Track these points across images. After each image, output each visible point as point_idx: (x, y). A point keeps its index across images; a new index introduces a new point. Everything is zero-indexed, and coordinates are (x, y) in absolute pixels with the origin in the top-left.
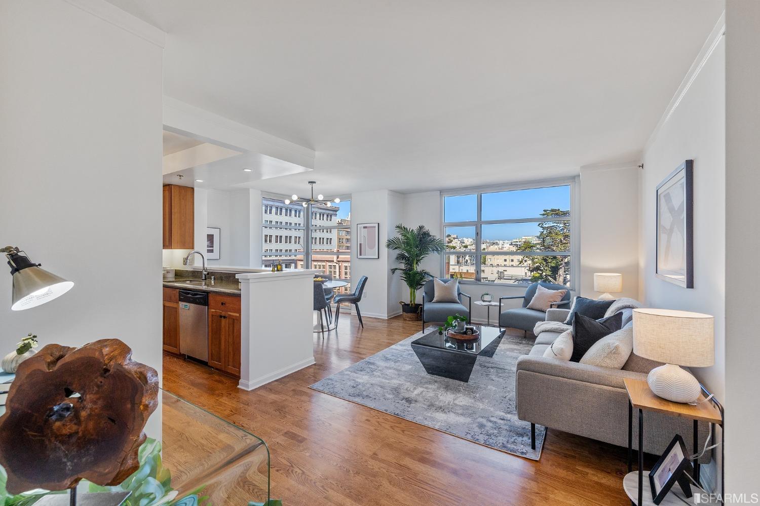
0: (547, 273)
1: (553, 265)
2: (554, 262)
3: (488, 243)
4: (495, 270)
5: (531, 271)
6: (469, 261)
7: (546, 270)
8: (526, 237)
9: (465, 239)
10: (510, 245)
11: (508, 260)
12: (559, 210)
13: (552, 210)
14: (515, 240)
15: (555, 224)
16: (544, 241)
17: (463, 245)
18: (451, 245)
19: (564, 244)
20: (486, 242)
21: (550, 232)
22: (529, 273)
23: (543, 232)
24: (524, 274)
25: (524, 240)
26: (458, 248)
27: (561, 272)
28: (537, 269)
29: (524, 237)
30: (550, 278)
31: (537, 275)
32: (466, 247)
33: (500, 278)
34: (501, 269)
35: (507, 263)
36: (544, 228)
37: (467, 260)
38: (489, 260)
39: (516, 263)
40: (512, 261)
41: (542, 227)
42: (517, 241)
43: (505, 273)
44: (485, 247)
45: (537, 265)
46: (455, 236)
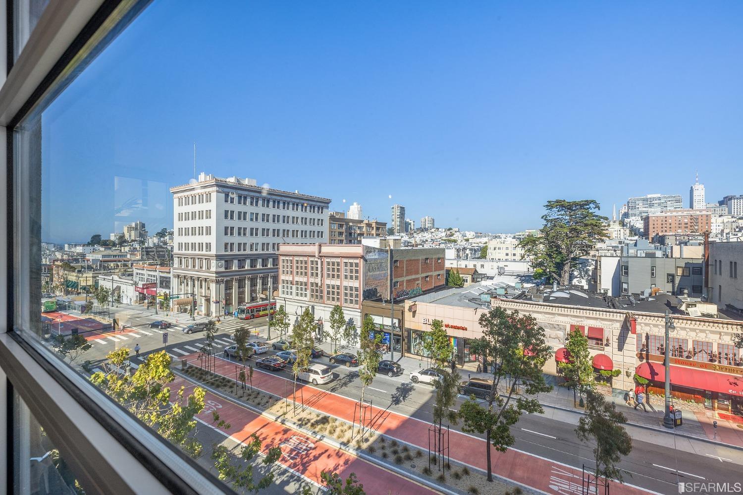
0: (551, 270)
1: (558, 261)
2: (559, 257)
3: (491, 236)
4: (495, 265)
5: (534, 267)
6: (469, 255)
7: (550, 266)
8: (530, 231)
9: (466, 232)
10: (513, 238)
11: (510, 254)
12: (564, 201)
13: (557, 201)
14: (518, 234)
15: (560, 217)
16: (547, 235)
17: (465, 238)
18: (452, 238)
19: (570, 238)
20: (488, 236)
21: (555, 226)
22: (531, 269)
23: (546, 225)
24: (526, 270)
25: (528, 234)
26: (459, 241)
27: (566, 268)
28: (540, 265)
29: (527, 231)
30: (554, 275)
31: (541, 271)
32: (467, 240)
33: (500, 274)
34: (501, 264)
35: (508, 257)
36: (547, 221)
37: (467, 255)
38: (490, 254)
39: (518, 258)
40: (514, 255)
41: (545, 219)
42: (520, 234)
43: (506, 268)
44: (487, 241)
45: (540, 260)
46: (457, 229)
